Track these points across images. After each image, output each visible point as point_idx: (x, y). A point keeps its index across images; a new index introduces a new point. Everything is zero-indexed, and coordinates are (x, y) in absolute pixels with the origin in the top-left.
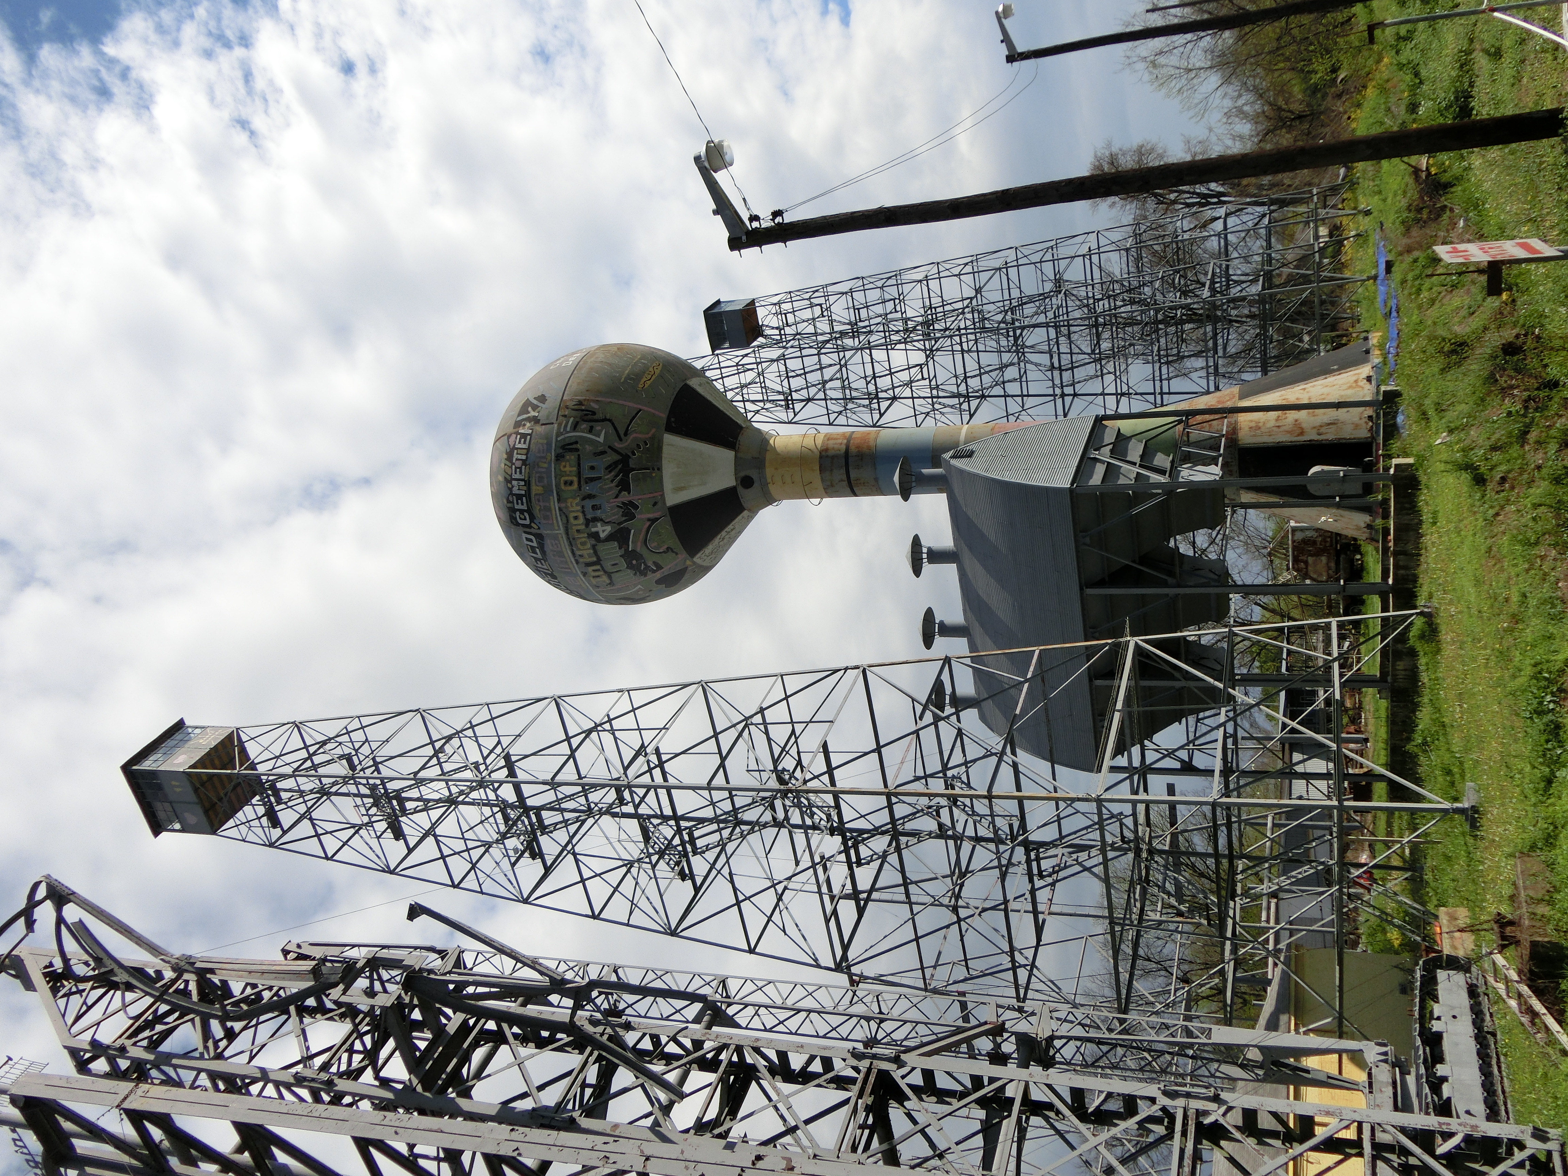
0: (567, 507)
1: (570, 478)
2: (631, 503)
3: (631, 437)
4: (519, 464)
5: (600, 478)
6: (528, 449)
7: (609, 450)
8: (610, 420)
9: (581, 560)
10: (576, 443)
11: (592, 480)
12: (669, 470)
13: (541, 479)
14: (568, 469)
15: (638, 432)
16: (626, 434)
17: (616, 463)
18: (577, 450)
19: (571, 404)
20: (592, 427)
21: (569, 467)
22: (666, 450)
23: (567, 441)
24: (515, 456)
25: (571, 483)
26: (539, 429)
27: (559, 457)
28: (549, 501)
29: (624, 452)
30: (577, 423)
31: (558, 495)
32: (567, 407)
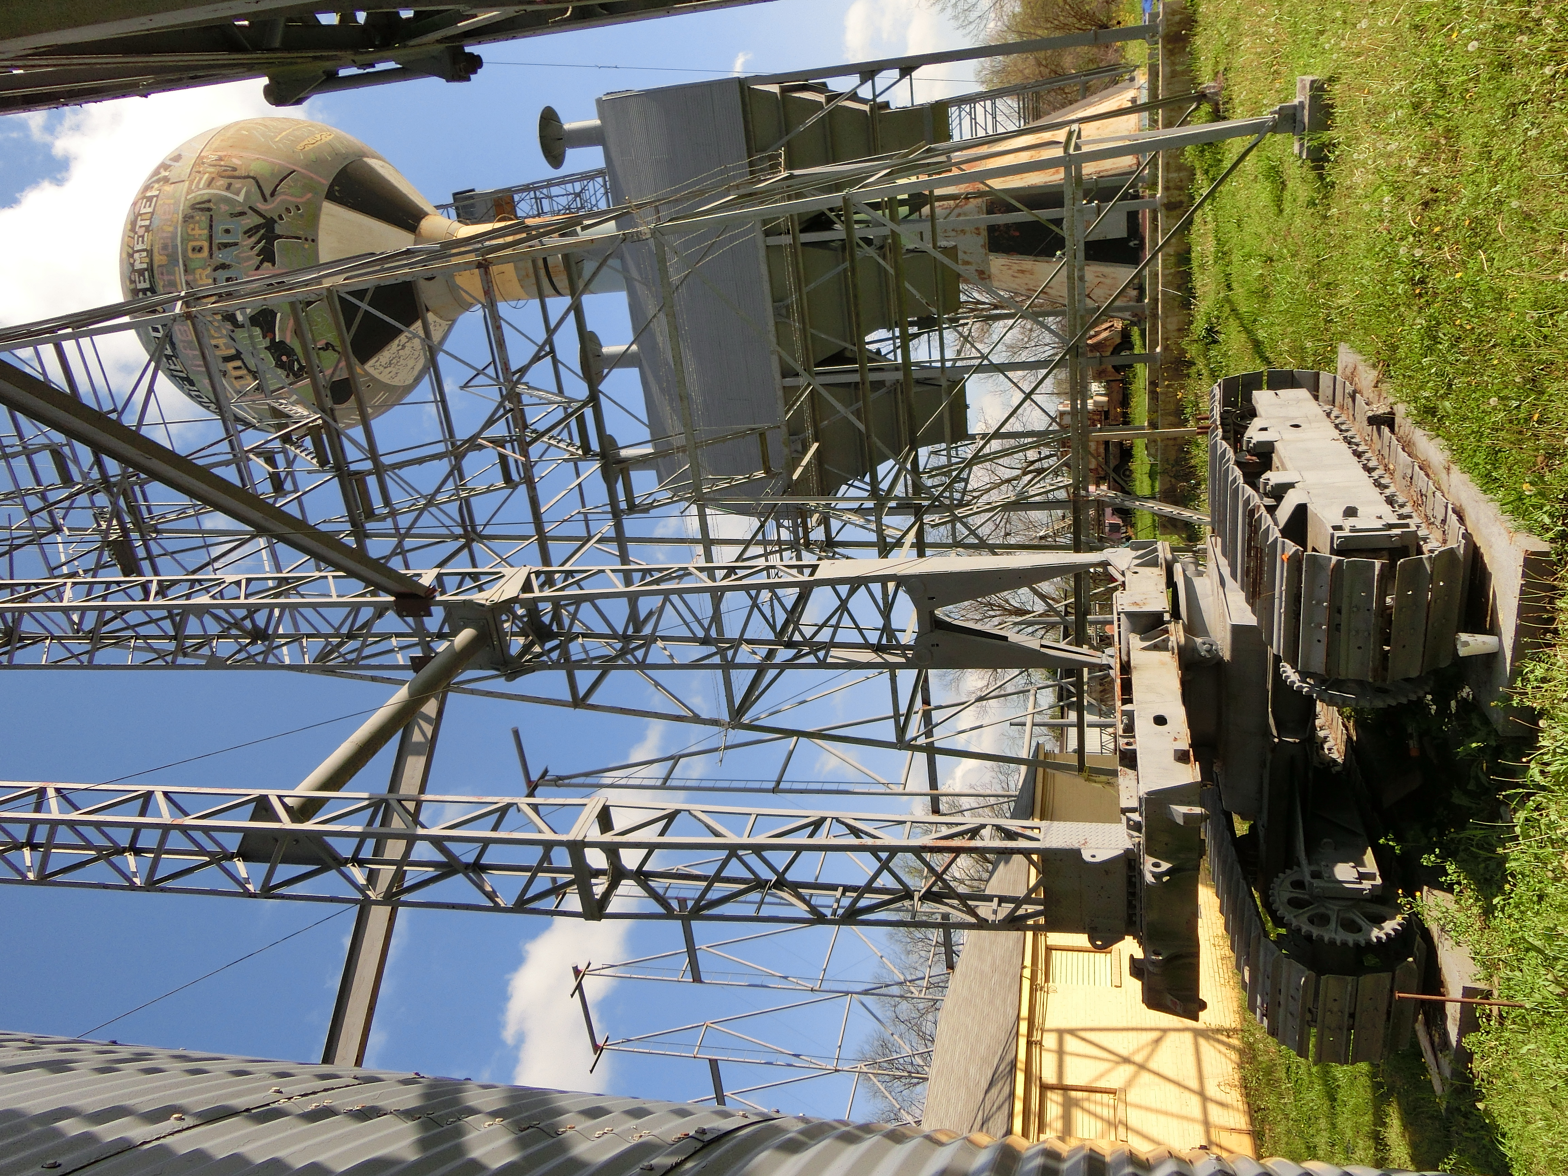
0: (195, 280)
1: (200, 243)
3: (279, 199)
4: (141, 232)
5: (236, 244)
6: (152, 213)
7: (250, 212)
8: (253, 179)
10: (209, 201)
11: (226, 245)
12: (327, 242)
13: (165, 247)
14: (197, 232)
15: (289, 195)
16: (273, 194)
17: (257, 228)
18: (210, 210)
19: (210, 160)
20: (230, 185)
21: (199, 230)
22: (324, 220)
24: (140, 223)
25: (200, 249)
26: (168, 188)
27: (187, 219)
28: (174, 274)
29: (268, 216)
30: (213, 179)
31: (185, 265)
32: (204, 163)
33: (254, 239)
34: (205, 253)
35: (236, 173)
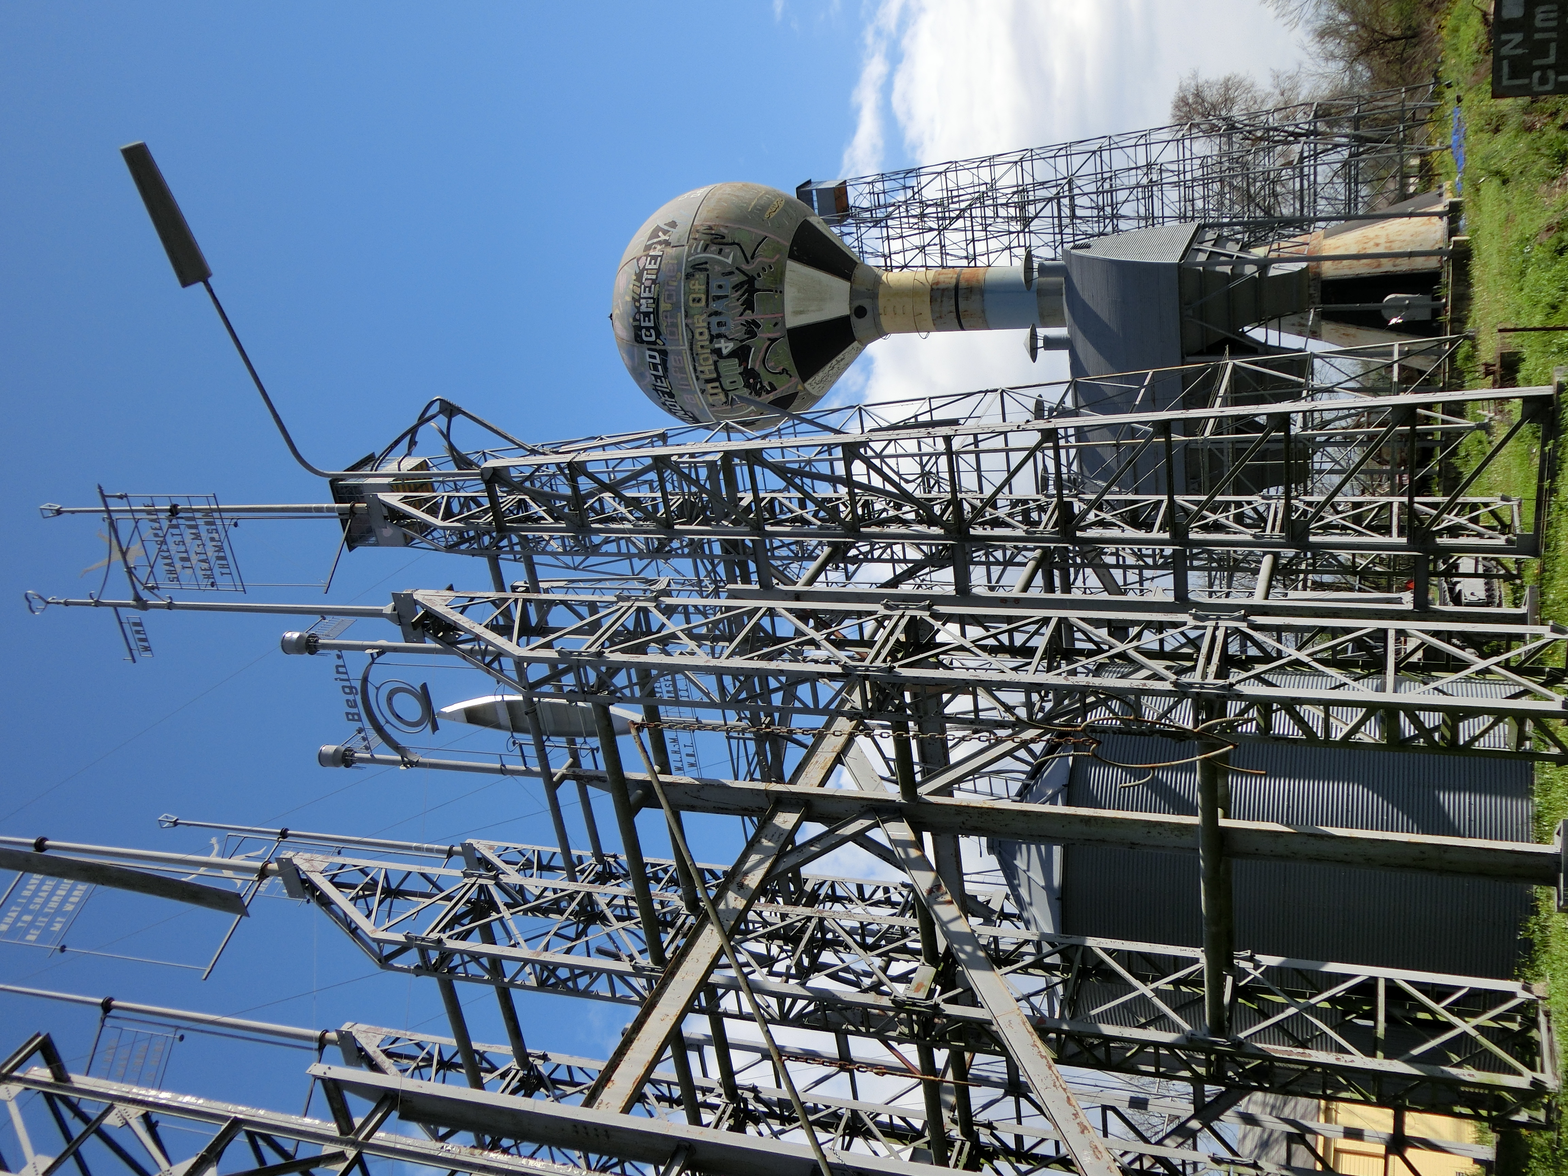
0: (693, 323)
1: (698, 296)
2: (754, 322)
3: (757, 260)
4: (648, 283)
5: (726, 296)
6: (659, 270)
7: (737, 272)
8: (738, 244)
9: (702, 376)
10: (706, 263)
11: (719, 298)
12: (790, 293)
13: (670, 297)
14: (697, 287)
15: (764, 256)
16: (752, 258)
17: (742, 284)
18: (706, 270)
19: (701, 229)
20: (721, 250)
21: (698, 285)
22: (788, 275)
23: (697, 262)
24: (645, 276)
25: (699, 300)
26: (670, 251)
27: (689, 276)
28: (676, 318)
29: (750, 274)
30: (707, 245)
31: (686, 311)
32: (697, 231)
33: (739, 293)
34: (703, 303)
35: (725, 241)
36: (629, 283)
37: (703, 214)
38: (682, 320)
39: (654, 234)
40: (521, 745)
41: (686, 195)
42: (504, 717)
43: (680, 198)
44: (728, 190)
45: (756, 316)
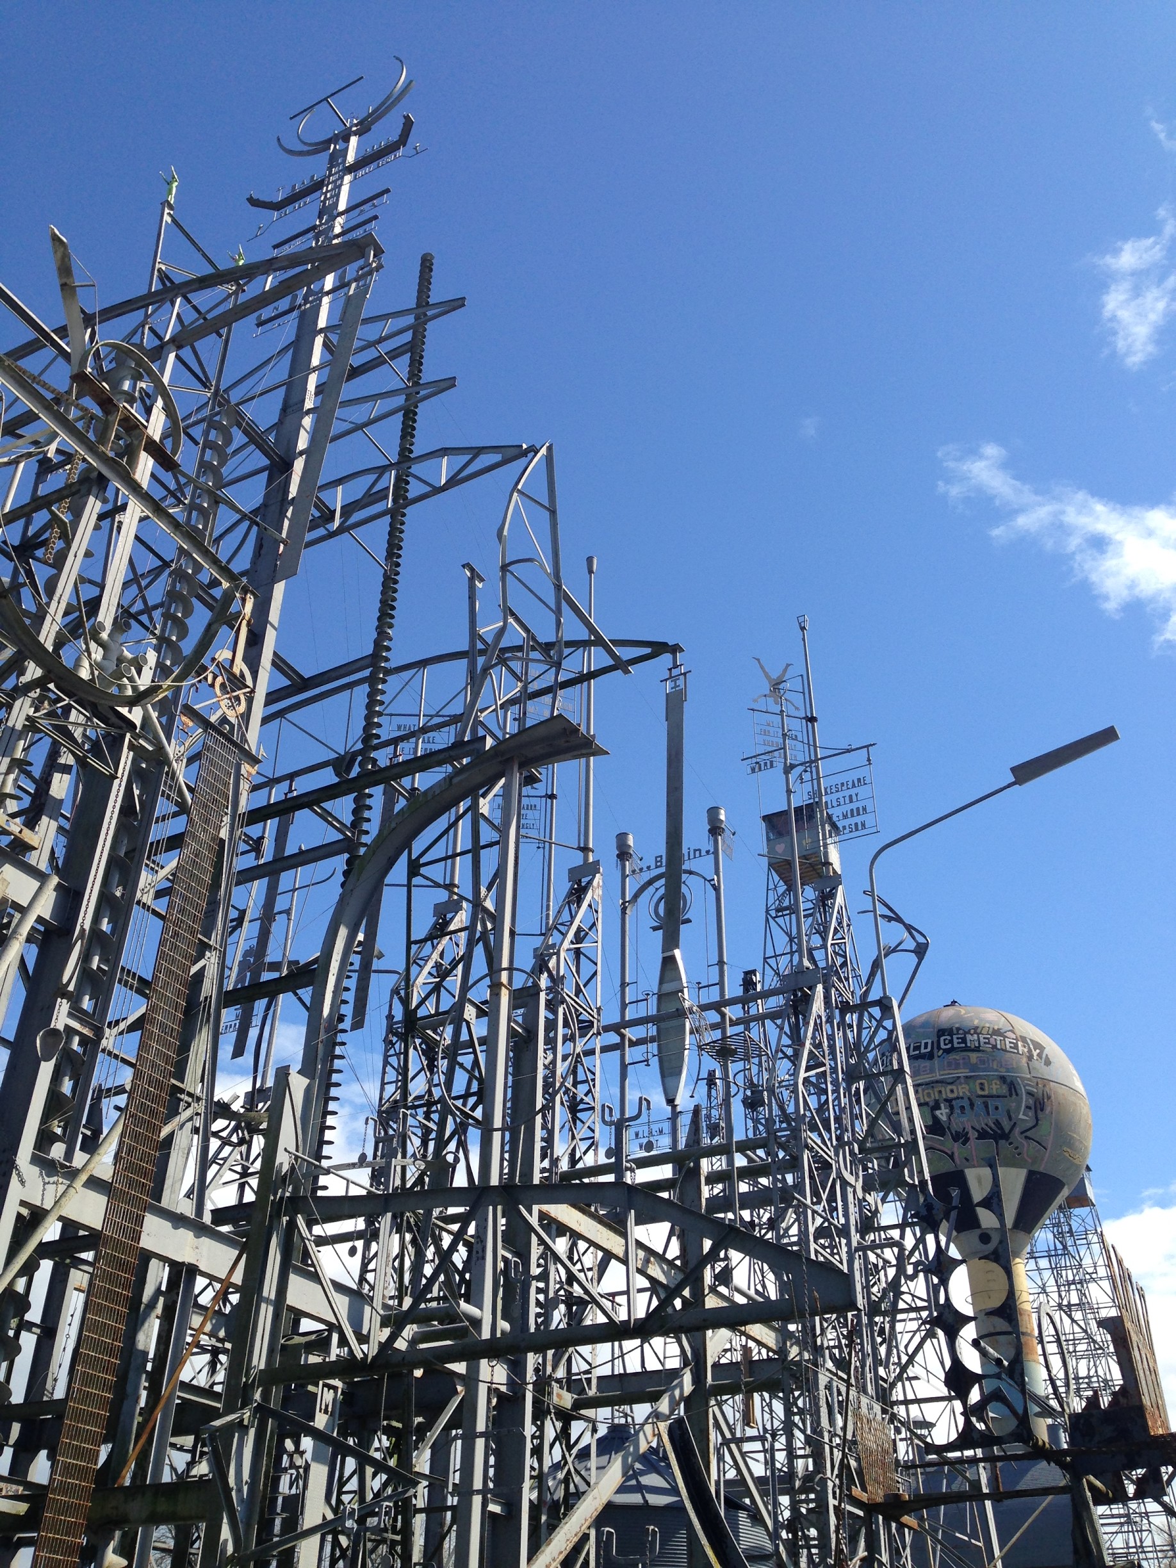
0: (961, 1084)
1: (986, 1088)
2: (967, 1140)
3: (1024, 1142)
4: (992, 1041)
5: (988, 1114)
6: (1005, 1051)
7: (1012, 1123)
8: (1037, 1124)
10: (1017, 1095)
11: (987, 1107)
13: (983, 1062)
14: (994, 1087)
15: (1029, 1148)
16: (1026, 1137)
17: (1001, 1128)
18: (1011, 1095)
19: (1047, 1089)
20: (1030, 1108)
21: (996, 1088)
23: (1017, 1087)
24: (999, 1038)
25: (982, 1089)
26: (1024, 1060)
27: (1003, 1079)
28: (964, 1068)
29: (1011, 1135)
30: (1033, 1095)
31: (971, 1077)
32: (1044, 1086)
33: (993, 1126)
34: (980, 1093)
35: (1039, 1111)
36: (990, 1022)
37: (1061, 1090)
38: (963, 1072)
39: (1037, 1045)
40: (646, 1000)
41: (1074, 1072)
42: (669, 987)
43: (1071, 1067)
44: (1084, 1112)
45: (973, 1142)
